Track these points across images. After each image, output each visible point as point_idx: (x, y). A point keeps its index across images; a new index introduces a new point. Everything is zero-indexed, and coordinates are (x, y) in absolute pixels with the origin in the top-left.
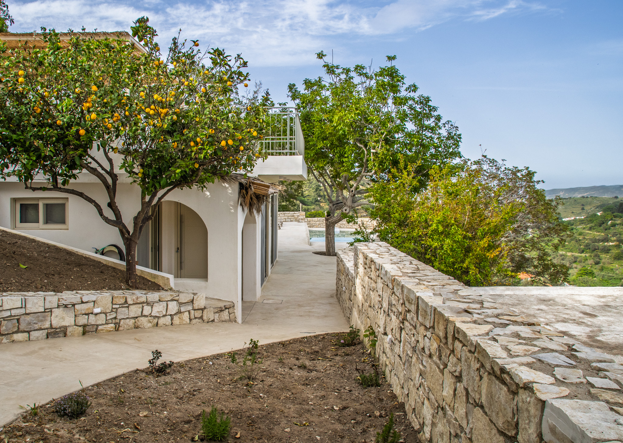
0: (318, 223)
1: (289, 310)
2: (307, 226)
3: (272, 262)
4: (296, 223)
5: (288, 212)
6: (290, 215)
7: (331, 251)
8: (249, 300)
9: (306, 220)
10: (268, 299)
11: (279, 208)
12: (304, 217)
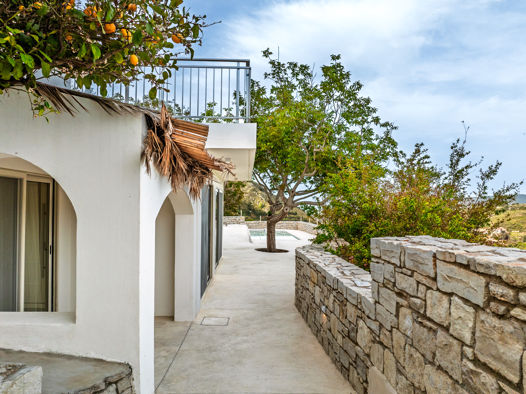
0: (254, 225)
1: (239, 339)
2: (247, 227)
3: (217, 261)
4: (238, 225)
5: (232, 217)
6: (233, 219)
7: (272, 247)
8: (182, 320)
9: (245, 223)
10: (210, 317)
11: (224, 214)
12: (244, 220)
